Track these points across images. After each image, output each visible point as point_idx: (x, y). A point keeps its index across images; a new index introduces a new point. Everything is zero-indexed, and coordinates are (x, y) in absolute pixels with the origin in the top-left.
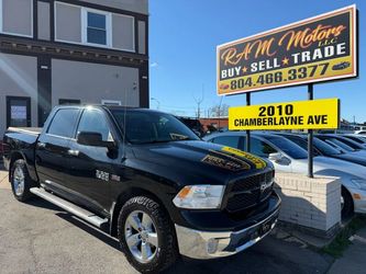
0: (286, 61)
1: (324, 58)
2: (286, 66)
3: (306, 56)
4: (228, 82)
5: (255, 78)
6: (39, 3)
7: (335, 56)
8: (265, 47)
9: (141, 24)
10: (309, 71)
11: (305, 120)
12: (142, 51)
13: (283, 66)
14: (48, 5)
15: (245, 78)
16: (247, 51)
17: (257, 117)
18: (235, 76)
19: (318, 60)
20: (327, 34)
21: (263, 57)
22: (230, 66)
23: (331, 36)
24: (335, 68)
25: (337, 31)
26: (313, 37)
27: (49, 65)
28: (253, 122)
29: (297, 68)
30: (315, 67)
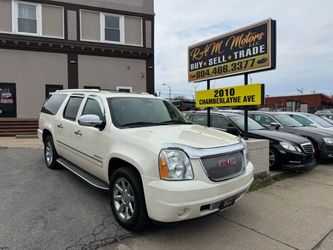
0: (230, 58)
1: (253, 55)
2: (230, 61)
3: (242, 53)
4: (194, 73)
5: (211, 69)
6: (69, 11)
7: (259, 54)
8: (217, 47)
9: (148, 23)
10: (244, 64)
11: (242, 99)
12: (149, 46)
13: (228, 61)
14: (75, 13)
15: (205, 69)
16: (206, 50)
17: (213, 97)
18: (199, 68)
19: (249, 56)
20: (254, 38)
21: (216, 55)
22: (196, 61)
23: (257, 39)
24: (259, 62)
25: (259, 36)
26: (246, 41)
27: (76, 60)
28: (211, 101)
29: (236, 62)
30: (247, 62)
